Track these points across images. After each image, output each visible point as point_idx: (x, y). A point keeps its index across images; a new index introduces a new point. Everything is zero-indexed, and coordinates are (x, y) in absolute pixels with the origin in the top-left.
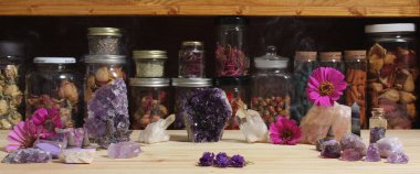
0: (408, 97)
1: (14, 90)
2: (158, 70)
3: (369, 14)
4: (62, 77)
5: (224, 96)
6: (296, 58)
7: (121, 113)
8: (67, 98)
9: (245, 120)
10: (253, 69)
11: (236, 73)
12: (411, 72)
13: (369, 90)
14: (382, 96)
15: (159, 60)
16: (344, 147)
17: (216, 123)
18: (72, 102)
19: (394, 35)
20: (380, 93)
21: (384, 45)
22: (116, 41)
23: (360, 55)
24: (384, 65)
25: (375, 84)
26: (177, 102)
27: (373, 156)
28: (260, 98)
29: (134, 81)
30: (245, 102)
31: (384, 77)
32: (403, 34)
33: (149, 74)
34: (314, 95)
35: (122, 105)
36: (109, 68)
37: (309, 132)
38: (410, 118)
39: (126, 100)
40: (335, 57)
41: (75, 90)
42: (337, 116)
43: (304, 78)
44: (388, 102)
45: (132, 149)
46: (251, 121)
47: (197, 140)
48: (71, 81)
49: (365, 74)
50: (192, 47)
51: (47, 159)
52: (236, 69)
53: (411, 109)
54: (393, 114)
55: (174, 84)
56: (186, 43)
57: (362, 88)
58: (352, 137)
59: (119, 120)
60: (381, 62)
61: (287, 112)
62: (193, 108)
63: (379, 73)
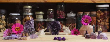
0: (107, 24)
1: (4, 22)
2: (42, 17)
3: (97, 2)
5: (59, 23)
6: (78, 14)
7: (33, 27)
9: (65, 29)
10: (66, 17)
11: (62, 17)
12: (108, 17)
13: (97, 22)
15: (42, 14)
16: (91, 36)
17: (57, 30)
19: (103, 7)
20: (100, 23)
21: (101, 10)
22: (31, 9)
23: (94, 13)
24: (101, 16)
25: (98, 20)
26: (47, 25)
27: (99, 38)
28: (68, 24)
30: (64, 25)
31: (101, 19)
32: (106, 7)
33: (39, 18)
34: (83, 22)
35: (33, 25)
36: (29, 16)
37: (81, 32)
38: (107, 29)
39: (34, 24)
40: (88, 13)
41: (20, 22)
42: (89, 28)
43: (80, 19)
45: (36, 36)
47: (52, 34)
48: (19, 20)
49: (96, 18)
50: (51, 11)
51: (14, 38)
52: (62, 16)
53: (108, 27)
54: (103, 28)
55: (46, 20)
56: (49, 10)
57: (95, 21)
58: (93, 33)
59: (32, 29)
60: (100, 15)
61: (75, 27)
62: (51, 26)
63: (99, 17)
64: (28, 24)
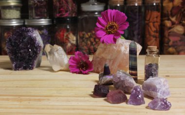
2: (16, 14)
11: (66, 15)
14: (172, 30)
24: (173, 8)
25: (167, 22)
28: (84, 33)
31: (173, 16)
40: (137, 2)
44: (175, 34)
49: (159, 14)
54: (179, 43)
55: (26, 23)
57: (157, 24)
60: (171, 5)
63: (170, 13)
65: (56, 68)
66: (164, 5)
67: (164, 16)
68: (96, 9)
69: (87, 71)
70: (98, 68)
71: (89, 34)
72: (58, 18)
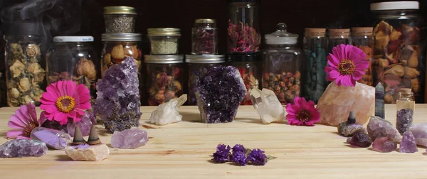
0: (412, 72)
1: (36, 68)
2: (171, 47)
4: (81, 55)
5: (237, 75)
6: (306, 34)
7: (131, 92)
8: (85, 75)
9: (260, 99)
10: (264, 46)
11: (248, 49)
12: (415, 48)
13: (375, 66)
14: (389, 71)
15: (173, 37)
17: (230, 103)
18: (90, 79)
19: (399, 12)
20: (385, 69)
21: (391, 22)
22: (131, 19)
23: (367, 32)
24: (390, 42)
25: (381, 60)
26: (191, 78)
28: (271, 74)
29: (149, 58)
30: (256, 78)
31: (389, 53)
32: (408, 12)
33: (163, 50)
36: (124, 46)
37: (327, 112)
39: (136, 80)
40: (344, 34)
41: (93, 68)
43: (314, 55)
45: (138, 139)
46: (267, 101)
47: (211, 120)
49: (371, 50)
50: (205, 25)
52: (248, 45)
53: (415, 83)
55: (188, 61)
56: (198, 21)
59: (130, 101)
60: (387, 38)
61: (297, 87)
62: (206, 88)
63: (385, 49)
64: (114, 82)
65: (268, 119)
66: (377, 39)
67: (378, 53)
68: (287, 43)
69: (312, 122)
70: (324, 119)
71: (279, 76)
72: (235, 54)
